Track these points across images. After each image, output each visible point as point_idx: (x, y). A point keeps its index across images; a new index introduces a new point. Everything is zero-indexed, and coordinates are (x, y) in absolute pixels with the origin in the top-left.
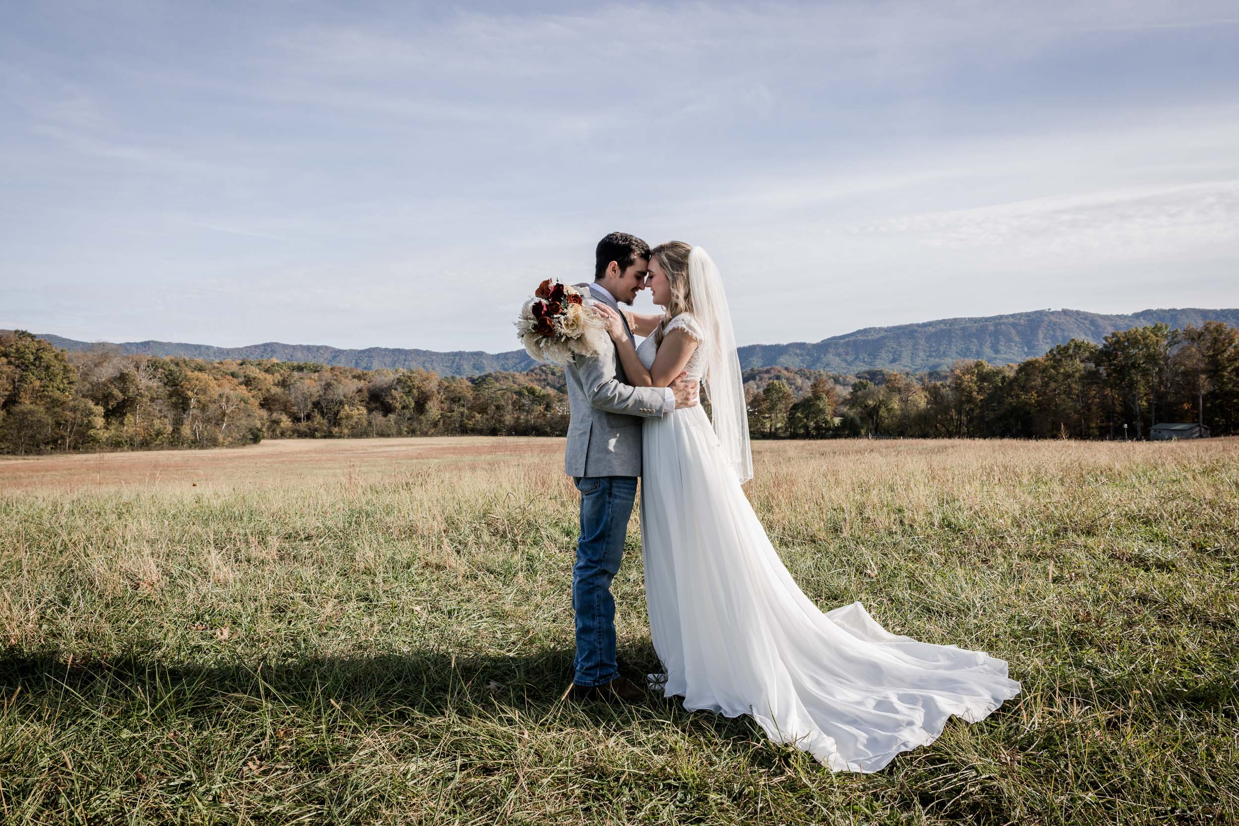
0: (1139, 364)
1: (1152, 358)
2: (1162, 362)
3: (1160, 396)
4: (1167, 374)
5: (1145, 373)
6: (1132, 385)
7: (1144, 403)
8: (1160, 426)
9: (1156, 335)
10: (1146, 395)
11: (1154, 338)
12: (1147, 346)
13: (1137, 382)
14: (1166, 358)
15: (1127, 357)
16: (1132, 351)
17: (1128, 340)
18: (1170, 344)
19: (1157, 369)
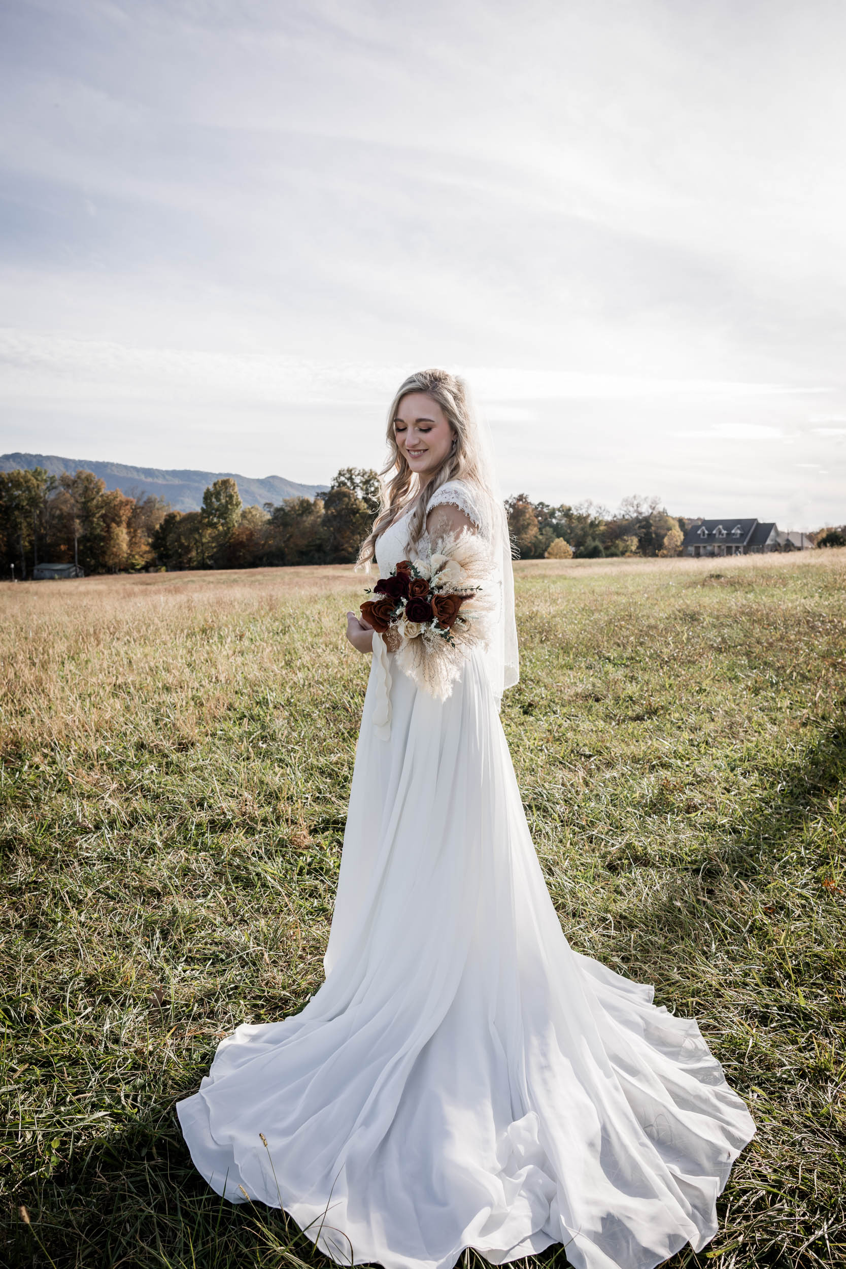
0: (23, 506)
1: (34, 501)
2: (42, 505)
3: (41, 538)
4: (47, 517)
5: (27, 514)
6: (16, 527)
7: (27, 544)
8: (44, 566)
9: (37, 479)
10: (29, 535)
11: (35, 481)
12: (28, 489)
13: (21, 523)
14: (45, 502)
15: (12, 498)
16: (17, 493)
17: (11, 481)
18: (49, 489)
19: (38, 512)
